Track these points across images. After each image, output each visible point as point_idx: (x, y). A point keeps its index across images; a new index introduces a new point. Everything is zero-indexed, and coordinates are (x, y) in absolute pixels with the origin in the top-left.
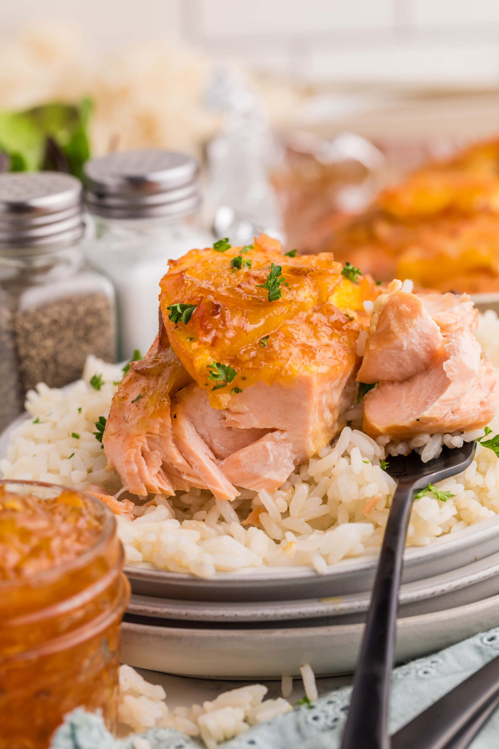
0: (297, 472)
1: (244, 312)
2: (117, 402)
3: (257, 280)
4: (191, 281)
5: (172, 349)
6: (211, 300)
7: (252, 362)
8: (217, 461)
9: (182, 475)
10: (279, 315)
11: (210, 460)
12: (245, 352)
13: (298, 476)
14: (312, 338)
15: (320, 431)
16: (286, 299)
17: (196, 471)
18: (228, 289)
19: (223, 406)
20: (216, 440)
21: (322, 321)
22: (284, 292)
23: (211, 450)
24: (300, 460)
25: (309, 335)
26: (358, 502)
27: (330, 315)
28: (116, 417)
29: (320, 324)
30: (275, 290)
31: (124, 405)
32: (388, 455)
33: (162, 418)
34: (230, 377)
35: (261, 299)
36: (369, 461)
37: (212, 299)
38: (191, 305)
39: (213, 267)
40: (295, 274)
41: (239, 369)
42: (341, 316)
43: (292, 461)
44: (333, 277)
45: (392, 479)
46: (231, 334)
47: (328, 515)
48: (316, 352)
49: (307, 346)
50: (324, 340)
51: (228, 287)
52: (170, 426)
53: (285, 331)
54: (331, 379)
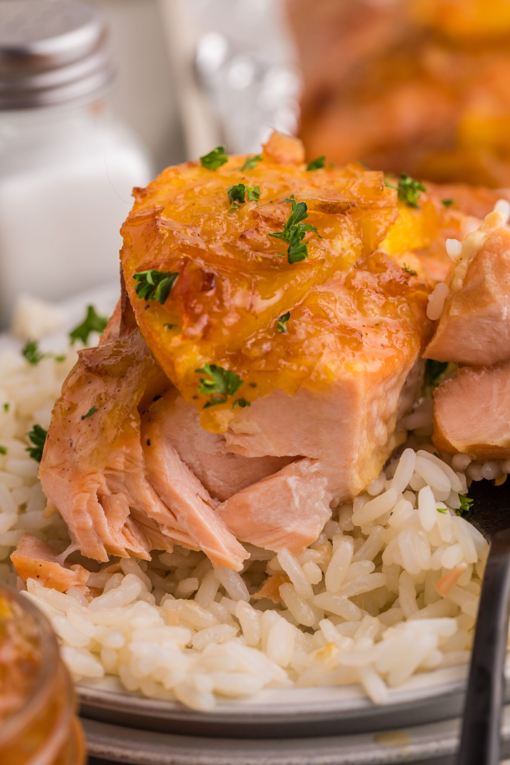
0: (336, 518)
1: (251, 284)
2: (60, 416)
3: (270, 223)
4: (169, 230)
5: (141, 334)
6: (200, 266)
7: (264, 361)
8: (214, 502)
9: (160, 528)
10: (305, 284)
11: (203, 503)
12: (253, 344)
13: (336, 524)
14: (355, 313)
15: (369, 456)
16: (315, 259)
17: (184, 525)
18: (226, 245)
19: (221, 428)
20: (212, 471)
21: (369, 284)
22: (311, 247)
23: (204, 486)
24: (340, 499)
25: (350, 308)
26: (429, 573)
27: (381, 273)
28: (59, 440)
29: (366, 291)
30: (298, 246)
31: (70, 421)
32: (470, 482)
33: (127, 446)
34: (231, 388)
35: (276, 261)
36: (446, 510)
37: (202, 265)
38: (169, 272)
39: (203, 202)
40: (327, 211)
41: (246, 372)
42: (398, 274)
43: (329, 504)
44: (385, 212)
45: (481, 536)
46: (231, 320)
47: (383, 588)
48: (362, 339)
49: (348, 329)
50: (373, 315)
51: (226, 240)
52: (141, 458)
53: (313, 306)
54: (385, 379)
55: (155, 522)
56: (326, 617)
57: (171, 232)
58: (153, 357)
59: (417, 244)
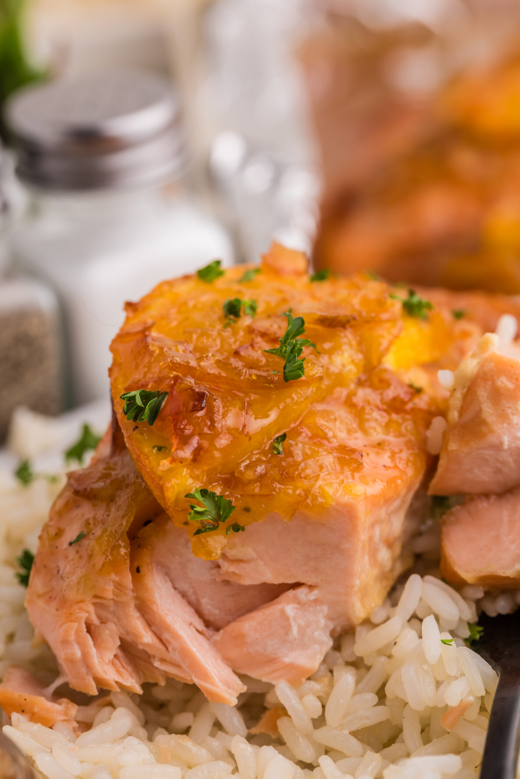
0: (337, 647)
1: (245, 403)
2: (47, 542)
3: (266, 338)
4: (160, 347)
5: (131, 456)
6: (190, 384)
7: (258, 484)
8: (209, 632)
9: (152, 660)
10: (302, 402)
11: (196, 633)
12: (247, 467)
13: (337, 654)
14: (356, 432)
15: (372, 582)
16: (312, 376)
17: (176, 657)
18: (218, 362)
19: (214, 555)
20: (206, 599)
21: (371, 401)
22: (308, 364)
23: (198, 615)
24: (341, 628)
25: (351, 427)
26: (435, 709)
27: (384, 389)
28: (45, 567)
29: (368, 409)
30: (294, 363)
31: (57, 547)
33: (117, 573)
34: (223, 514)
35: (271, 378)
36: (451, 641)
37: (192, 384)
38: (158, 392)
39: (197, 317)
40: (326, 325)
41: (239, 497)
42: (402, 389)
43: (329, 633)
44: (388, 325)
45: (490, 667)
46: (223, 442)
47: (387, 722)
48: (362, 459)
49: (348, 449)
50: (375, 434)
51: (218, 357)
52: (130, 586)
53: (311, 425)
54: (388, 501)
55: (146, 653)
56: (327, 752)
57: (161, 349)
58: (143, 481)
59: (426, 357)
